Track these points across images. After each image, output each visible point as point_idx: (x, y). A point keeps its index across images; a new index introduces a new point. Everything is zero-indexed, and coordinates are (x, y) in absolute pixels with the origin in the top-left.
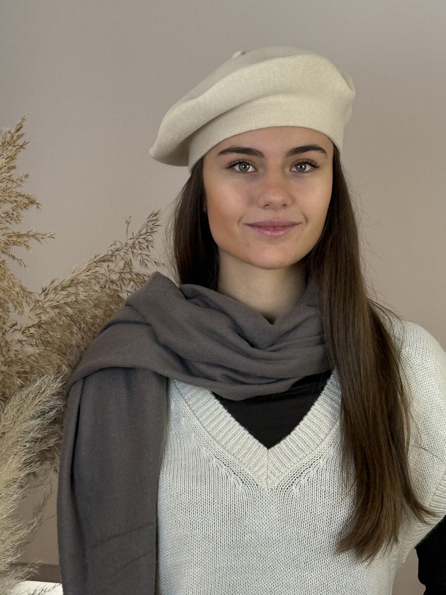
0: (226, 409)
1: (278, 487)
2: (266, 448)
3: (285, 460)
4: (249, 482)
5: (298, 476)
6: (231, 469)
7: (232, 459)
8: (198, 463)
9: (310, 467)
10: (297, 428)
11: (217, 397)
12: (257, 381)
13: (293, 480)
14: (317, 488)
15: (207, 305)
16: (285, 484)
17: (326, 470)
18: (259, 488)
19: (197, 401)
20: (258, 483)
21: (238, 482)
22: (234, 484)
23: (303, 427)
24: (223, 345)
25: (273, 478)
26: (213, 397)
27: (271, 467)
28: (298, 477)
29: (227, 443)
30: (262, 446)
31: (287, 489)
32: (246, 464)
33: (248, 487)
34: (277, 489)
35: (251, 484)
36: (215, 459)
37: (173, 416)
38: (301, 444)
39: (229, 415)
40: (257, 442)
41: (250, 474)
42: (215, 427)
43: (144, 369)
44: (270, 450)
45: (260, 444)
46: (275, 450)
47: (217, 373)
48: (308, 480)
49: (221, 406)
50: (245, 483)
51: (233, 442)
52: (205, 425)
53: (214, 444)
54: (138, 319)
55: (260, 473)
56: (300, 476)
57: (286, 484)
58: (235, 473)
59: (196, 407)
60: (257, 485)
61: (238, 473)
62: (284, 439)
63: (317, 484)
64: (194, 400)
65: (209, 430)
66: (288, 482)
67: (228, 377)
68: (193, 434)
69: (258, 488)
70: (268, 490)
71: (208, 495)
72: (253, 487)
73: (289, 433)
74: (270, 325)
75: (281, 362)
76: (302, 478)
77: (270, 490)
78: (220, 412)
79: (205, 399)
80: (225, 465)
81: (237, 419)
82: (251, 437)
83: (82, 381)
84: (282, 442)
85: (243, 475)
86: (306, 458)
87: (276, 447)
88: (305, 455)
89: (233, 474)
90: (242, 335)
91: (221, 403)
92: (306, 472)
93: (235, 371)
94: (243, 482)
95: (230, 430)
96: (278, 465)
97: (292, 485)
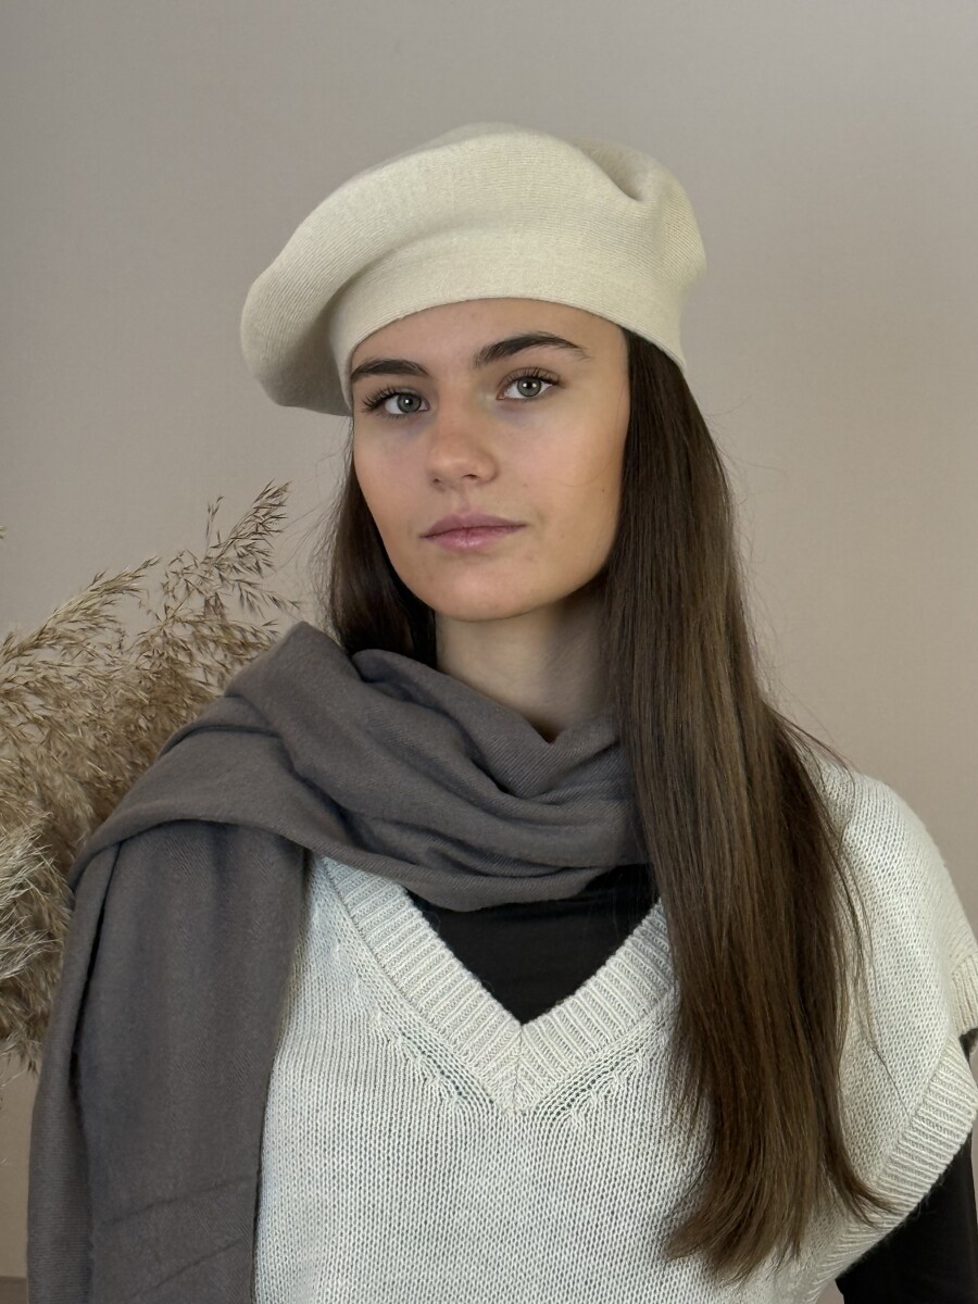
0: (435, 929)
1: (538, 1108)
2: (517, 1023)
3: (557, 1051)
4: (474, 1093)
5: (585, 1087)
6: (435, 1062)
7: (440, 1040)
8: (362, 1046)
9: (612, 1069)
10: (591, 983)
11: (417, 900)
12: (508, 870)
13: (573, 1096)
14: (625, 1114)
15: (407, 695)
16: (554, 1102)
17: (649, 1077)
18: (495, 1108)
19: (373, 909)
20: (493, 1097)
21: (449, 1092)
22: (440, 1095)
23: (605, 982)
24: (437, 782)
25: (528, 1088)
26: (408, 902)
27: (525, 1063)
28: (583, 1090)
29: (432, 1004)
30: (508, 1016)
31: (559, 1113)
32: (471, 1054)
33: (469, 1103)
34: (535, 1113)
35: (478, 1099)
36: (400, 1037)
37: (316, 940)
38: (595, 1017)
39: (440, 944)
40: (498, 1006)
41: (476, 1076)
42: (407, 968)
43: (257, 830)
44: (525, 1026)
45: (505, 1012)
46: (537, 1028)
47: (419, 845)
48: (606, 1097)
49: (424, 924)
50: (464, 1094)
51: (443, 1002)
52: (384, 962)
53: (402, 1006)
54: (251, 721)
55: (499, 1076)
56: (589, 1087)
57: (557, 1104)
58: (443, 1073)
59: (368, 921)
60: (491, 1102)
61: (450, 1072)
62: (560, 1004)
63: (625, 1108)
64: (365, 906)
65: (394, 974)
66: (562, 1100)
67: (445, 858)
68: (358, 981)
69: (492, 1108)
70: (516, 1113)
71: (377, 1116)
72: (481, 1105)
73: (572, 992)
74: (544, 744)
75: (567, 828)
76: (591, 1092)
77: (519, 1114)
78: (421, 934)
79: (390, 905)
80: (423, 1053)
81: (459, 955)
82: (487, 995)
83: (114, 849)
84: (554, 1012)
85: (461, 1077)
86: (606, 1049)
87: (540, 1020)
88: (604, 1043)
89: (438, 1075)
90: (482, 765)
91: (425, 915)
92: (602, 1080)
93: (461, 844)
94: (460, 1094)
95: (438, 977)
96: (541, 1059)
97: (569, 1106)
